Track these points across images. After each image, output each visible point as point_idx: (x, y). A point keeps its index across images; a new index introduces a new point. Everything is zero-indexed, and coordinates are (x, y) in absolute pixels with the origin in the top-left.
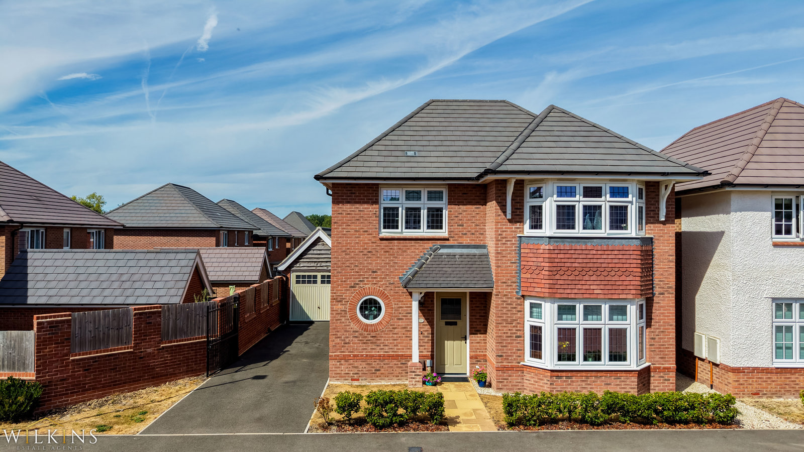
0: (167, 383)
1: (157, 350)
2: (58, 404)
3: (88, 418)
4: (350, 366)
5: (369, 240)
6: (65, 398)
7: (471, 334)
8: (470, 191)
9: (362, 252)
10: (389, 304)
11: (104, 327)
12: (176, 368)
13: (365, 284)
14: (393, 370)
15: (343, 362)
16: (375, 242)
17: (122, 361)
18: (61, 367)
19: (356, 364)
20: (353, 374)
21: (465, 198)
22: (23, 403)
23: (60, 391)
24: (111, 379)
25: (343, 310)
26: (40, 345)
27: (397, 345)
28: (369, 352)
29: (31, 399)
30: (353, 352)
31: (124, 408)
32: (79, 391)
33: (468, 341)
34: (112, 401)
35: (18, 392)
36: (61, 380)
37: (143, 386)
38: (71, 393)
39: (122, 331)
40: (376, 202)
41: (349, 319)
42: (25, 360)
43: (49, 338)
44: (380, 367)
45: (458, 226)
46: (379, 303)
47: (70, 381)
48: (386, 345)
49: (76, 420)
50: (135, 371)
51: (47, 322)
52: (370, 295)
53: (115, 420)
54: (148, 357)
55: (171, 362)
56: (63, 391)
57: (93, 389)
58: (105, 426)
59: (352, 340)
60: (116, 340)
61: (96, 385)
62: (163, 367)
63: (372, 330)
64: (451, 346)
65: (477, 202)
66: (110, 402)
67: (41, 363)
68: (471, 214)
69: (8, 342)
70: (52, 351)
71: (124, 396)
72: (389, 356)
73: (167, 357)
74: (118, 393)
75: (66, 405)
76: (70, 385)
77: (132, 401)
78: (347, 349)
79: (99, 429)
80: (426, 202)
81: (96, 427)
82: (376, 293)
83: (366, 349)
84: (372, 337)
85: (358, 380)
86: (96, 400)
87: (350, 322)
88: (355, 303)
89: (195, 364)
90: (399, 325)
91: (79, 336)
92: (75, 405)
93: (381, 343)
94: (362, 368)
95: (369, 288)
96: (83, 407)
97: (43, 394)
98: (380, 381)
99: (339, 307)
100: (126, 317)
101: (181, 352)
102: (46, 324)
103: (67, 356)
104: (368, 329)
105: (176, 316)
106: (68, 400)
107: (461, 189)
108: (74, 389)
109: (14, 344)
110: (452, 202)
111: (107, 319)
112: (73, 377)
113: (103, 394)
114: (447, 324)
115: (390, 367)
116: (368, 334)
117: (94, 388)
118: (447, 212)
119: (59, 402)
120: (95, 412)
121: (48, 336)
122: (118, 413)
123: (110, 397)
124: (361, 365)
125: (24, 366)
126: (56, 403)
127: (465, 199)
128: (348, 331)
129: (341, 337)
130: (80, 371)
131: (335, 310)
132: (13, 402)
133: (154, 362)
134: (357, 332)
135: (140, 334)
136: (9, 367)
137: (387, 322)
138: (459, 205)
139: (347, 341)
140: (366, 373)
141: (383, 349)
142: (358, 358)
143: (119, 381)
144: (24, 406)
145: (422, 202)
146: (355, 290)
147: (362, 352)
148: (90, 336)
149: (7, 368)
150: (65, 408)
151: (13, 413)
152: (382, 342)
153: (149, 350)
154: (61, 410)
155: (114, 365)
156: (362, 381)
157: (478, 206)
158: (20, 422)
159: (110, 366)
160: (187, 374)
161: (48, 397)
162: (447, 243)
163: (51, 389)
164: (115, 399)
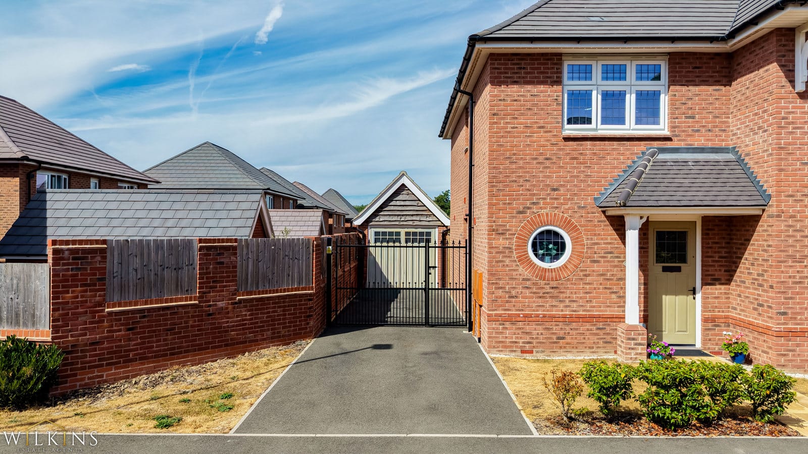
0: (247, 354)
1: (232, 304)
2: (87, 381)
3: (138, 403)
4: (520, 331)
5: (548, 140)
6: (98, 372)
7: (705, 283)
8: (705, 63)
9: (536, 159)
10: (577, 238)
11: (156, 265)
12: (257, 331)
13: (541, 208)
14: (584, 338)
15: (508, 325)
16: (556, 144)
17: (182, 318)
18: (91, 323)
19: (528, 328)
20: (524, 343)
21: (698, 74)
22: (31, 378)
23: (90, 362)
24: (167, 345)
25: (507, 248)
26: (58, 287)
27: (591, 301)
28: (548, 311)
29: (43, 372)
30: (522, 310)
31: (192, 388)
32: (119, 363)
33: (699, 296)
34: (170, 377)
35: (23, 360)
36: (92, 344)
37: (212, 357)
38: (108, 364)
39: (182, 273)
40: (558, 82)
41: (516, 261)
42: (34, 310)
43: (72, 275)
44: (565, 333)
45: (686, 117)
46: (561, 237)
47: (106, 345)
48: (574, 301)
49: (118, 407)
50: (202, 334)
51: (68, 250)
52: (548, 225)
53: (183, 407)
54: (219, 313)
55: (251, 324)
56: (95, 361)
57: (141, 359)
58: (168, 417)
59: (522, 292)
60: (173, 287)
61: (145, 353)
62: (240, 330)
63: (552, 278)
64: (671, 304)
65: (716, 81)
66: (168, 379)
67: (61, 315)
68: (706, 100)
69: (8, 281)
70: (77, 297)
71: (187, 371)
72: (579, 317)
73: (246, 315)
74: (177, 367)
75: (99, 382)
76: (106, 351)
77: (201, 379)
78: (514, 306)
79: (161, 424)
80: (634, 82)
81: (154, 419)
82: (557, 221)
83: (543, 306)
84: (553, 288)
85: (531, 352)
86: (145, 377)
87: (517, 265)
88: (525, 237)
89: (283, 328)
90: (593, 271)
91: (119, 277)
92: (113, 384)
93: (566, 297)
94: (538, 334)
95: (547, 214)
96: (126, 386)
97: (64, 365)
98: (566, 354)
99: (501, 242)
100: (187, 252)
101: (264, 309)
102: (67, 253)
103: (100, 305)
104: (545, 276)
105: (258, 256)
106: (102, 376)
107: (692, 61)
108: (112, 358)
109: (18, 284)
110: (678, 81)
111: (160, 252)
112: (110, 339)
113: (155, 367)
114: (665, 269)
115: (580, 333)
116: (545, 284)
117: (143, 358)
118: (667, 97)
119: (89, 378)
120: (147, 394)
121: (70, 272)
122: (185, 397)
123: (165, 373)
124: (536, 330)
125: (33, 319)
126: (83, 379)
127: (698, 77)
128: (516, 279)
129: (504, 288)
130: (120, 330)
131: (496, 247)
132: (14, 375)
133: (227, 322)
134: (528, 280)
135: (207, 278)
136: (10, 321)
137: (575, 266)
138: (688, 86)
139: (514, 293)
140: (543, 343)
141: (569, 306)
142: (530, 319)
143: (178, 348)
144: (32, 383)
145: (628, 82)
146: (525, 217)
147: (537, 311)
148: (135, 278)
149: (8, 322)
150: (98, 388)
151: (14, 392)
152: (568, 295)
153: (220, 304)
154: (92, 390)
155: (171, 324)
156: (538, 355)
157: (717, 87)
158: (25, 409)
159: (166, 325)
160: (272, 342)
161: (71, 370)
162: (668, 145)
163: (77, 357)
164: (174, 374)
